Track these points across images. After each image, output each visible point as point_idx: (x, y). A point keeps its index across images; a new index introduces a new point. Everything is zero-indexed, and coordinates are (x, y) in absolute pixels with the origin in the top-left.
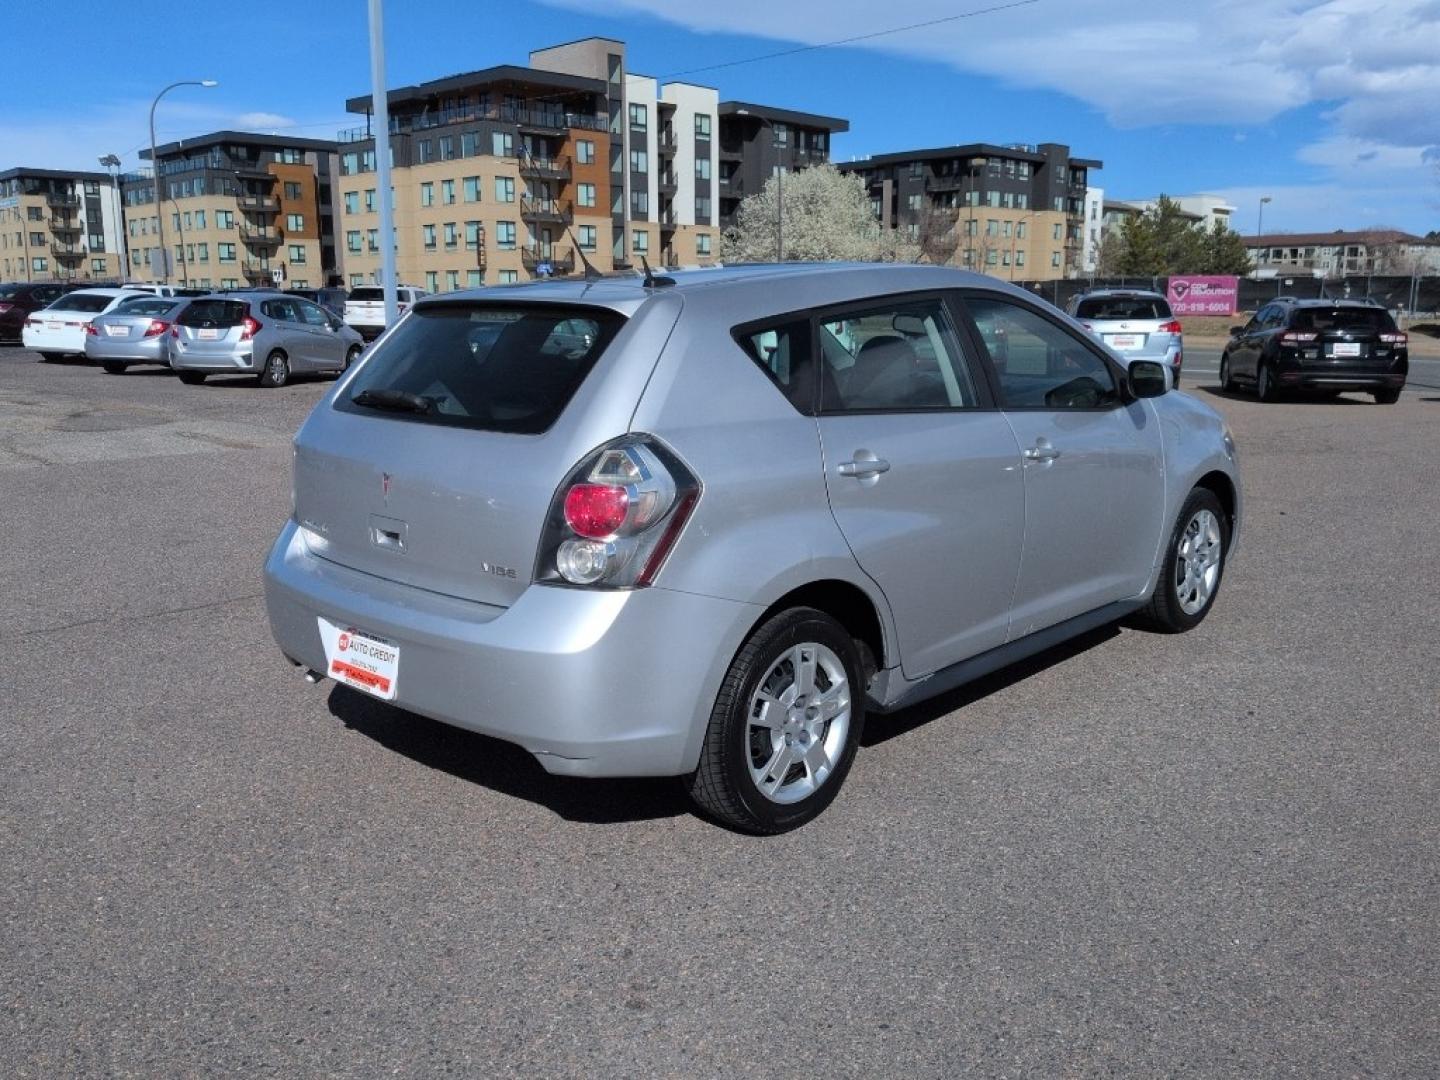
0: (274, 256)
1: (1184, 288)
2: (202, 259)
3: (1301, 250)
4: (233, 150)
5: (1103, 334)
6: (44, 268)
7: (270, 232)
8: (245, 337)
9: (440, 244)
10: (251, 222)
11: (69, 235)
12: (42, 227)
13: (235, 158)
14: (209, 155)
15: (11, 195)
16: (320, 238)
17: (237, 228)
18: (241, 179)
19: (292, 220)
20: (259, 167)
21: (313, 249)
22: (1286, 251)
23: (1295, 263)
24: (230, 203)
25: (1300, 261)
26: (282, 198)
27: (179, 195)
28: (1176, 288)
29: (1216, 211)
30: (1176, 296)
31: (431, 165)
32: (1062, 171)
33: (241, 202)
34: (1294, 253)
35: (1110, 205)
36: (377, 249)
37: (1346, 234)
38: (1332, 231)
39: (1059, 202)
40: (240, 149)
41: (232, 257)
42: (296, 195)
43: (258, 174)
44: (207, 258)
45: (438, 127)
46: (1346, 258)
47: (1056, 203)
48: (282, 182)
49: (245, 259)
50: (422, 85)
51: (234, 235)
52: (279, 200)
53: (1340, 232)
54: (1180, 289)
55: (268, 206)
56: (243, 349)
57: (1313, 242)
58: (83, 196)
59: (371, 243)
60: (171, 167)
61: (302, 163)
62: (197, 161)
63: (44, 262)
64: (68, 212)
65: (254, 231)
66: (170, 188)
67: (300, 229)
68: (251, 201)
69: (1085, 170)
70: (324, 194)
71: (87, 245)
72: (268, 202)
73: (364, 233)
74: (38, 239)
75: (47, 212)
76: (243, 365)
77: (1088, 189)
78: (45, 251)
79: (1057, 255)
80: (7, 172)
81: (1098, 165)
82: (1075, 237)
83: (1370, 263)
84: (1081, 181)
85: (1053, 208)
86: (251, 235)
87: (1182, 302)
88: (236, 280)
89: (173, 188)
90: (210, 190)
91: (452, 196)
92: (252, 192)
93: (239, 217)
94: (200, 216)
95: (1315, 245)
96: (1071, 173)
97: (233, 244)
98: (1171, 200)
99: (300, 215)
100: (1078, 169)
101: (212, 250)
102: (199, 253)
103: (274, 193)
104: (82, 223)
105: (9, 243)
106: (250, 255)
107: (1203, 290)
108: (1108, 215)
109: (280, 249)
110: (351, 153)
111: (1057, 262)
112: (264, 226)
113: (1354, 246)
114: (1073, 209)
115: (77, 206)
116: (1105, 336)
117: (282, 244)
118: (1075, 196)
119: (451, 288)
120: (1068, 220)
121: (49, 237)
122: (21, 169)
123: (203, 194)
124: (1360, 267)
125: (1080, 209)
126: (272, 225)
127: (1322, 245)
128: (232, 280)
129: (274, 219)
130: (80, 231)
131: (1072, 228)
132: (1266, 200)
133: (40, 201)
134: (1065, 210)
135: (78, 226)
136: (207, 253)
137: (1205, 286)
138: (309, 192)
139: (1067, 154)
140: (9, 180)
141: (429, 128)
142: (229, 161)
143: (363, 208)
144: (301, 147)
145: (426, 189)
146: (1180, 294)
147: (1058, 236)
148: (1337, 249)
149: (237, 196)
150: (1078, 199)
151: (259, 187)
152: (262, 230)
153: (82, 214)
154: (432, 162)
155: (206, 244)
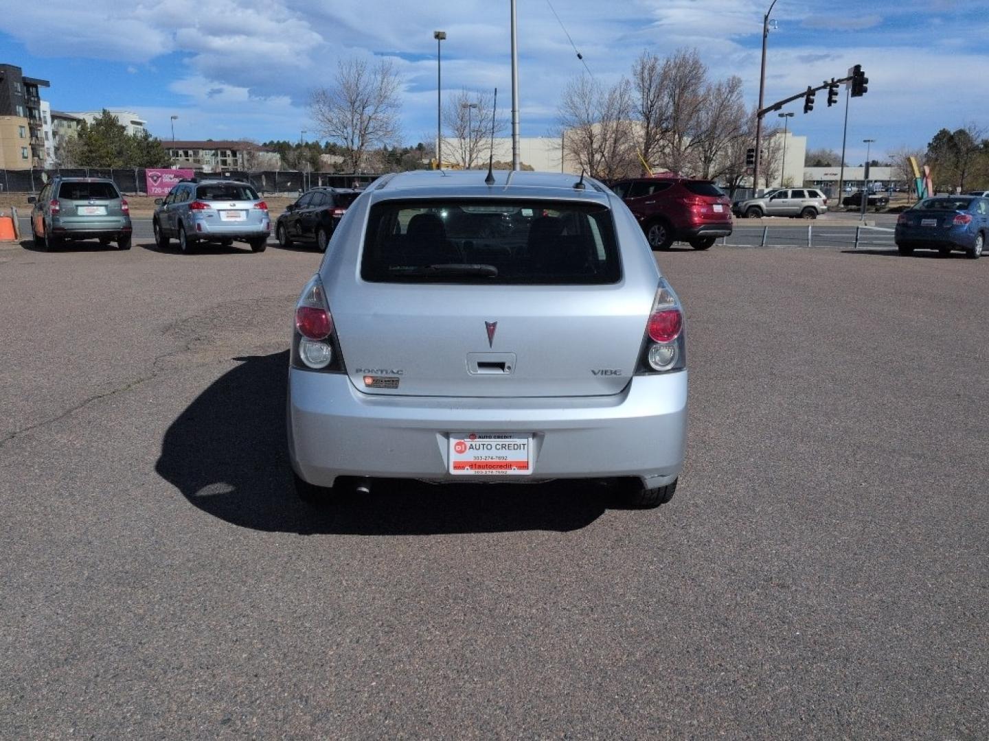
1: (158, 177)
3: (190, 152)
5: (219, 210)
22: (181, 152)
23: (188, 160)
25: (191, 159)
28: (152, 177)
29: (133, 122)
30: (154, 183)
32: (18, 86)
34: (186, 154)
35: (56, 114)
37: (215, 142)
38: (205, 140)
39: (20, 109)
46: (220, 158)
47: (18, 110)
53: (210, 141)
54: (155, 178)
57: (197, 147)
69: (37, 87)
77: (41, 102)
79: (25, 150)
81: (46, 84)
82: (37, 137)
83: (235, 162)
84: (34, 94)
85: (16, 114)
87: (157, 187)
95: (199, 148)
96: (25, 88)
98: (111, 114)
100: (31, 86)
107: (171, 179)
108: (56, 121)
111: (26, 155)
113: (224, 151)
114: (32, 116)
116: (221, 212)
118: (32, 106)
120: (29, 124)
124: (229, 164)
125: (37, 116)
127: (203, 149)
131: (33, 130)
132: (175, 118)
134: (25, 116)
137: (172, 176)
139: (21, 74)
146: (155, 181)
147: (24, 135)
148: (213, 152)
150: (35, 109)
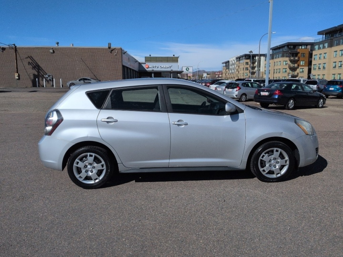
0: (296, 71)
2: (279, 72)
4: (290, 46)
6: (247, 75)
7: (296, 65)
8: (237, 91)
9: (337, 67)
10: (291, 63)
11: (253, 68)
12: (248, 66)
13: (290, 49)
14: (284, 48)
15: (243, 60)
16: (308, 66)
17: (288, 65)
18: (290, 53)
19: (302, 62)
20: (295, 50)
21: (306, 69)
24: (287, 59)
26: (300, 57)
27: (276, 58)
31: (337, 46)
33: (290, 59)
36: (320, 68)
40: (291, 46)
41: (286, 72)
42: (304, 56)
43: (295, 52)
44: (280, 72)
45: (341, 36)
48: (300, 54)
49: (289, 72)
50: (338, 26)
51: (287, 67)
52: (299, 58)
55: (296, 59)
56: (236, 93)
58: (257, 59)
59: (319, 67)
60: (275, 52)
61: (306, 48)
62: (281, 50)
63: (247, 74)
64: (253, 63)
65: (292, 65)
66: (274, 56)
67: (304, 64)
68: (292, 58)
70: (311, 55)
71: (257, 70)
72: (296, 58)
73: (317, 65)
74: (247, 69)
75: (249, 63)
76: (235, 97)
78: (248, 71)
80: (243, 55)
86: (291, 66)
88: (286, 77)
89: (275, 56)
90: (283, 56)
91: (342, 54)
92: (293, 56)
93: (289, 62)
94: (280, 62)
97: (286, 69)
99: (304, 61)
101: (281, 70)
102: (278, 71)
103: (298, 56)
104: (256, 65)
105: (241, 70)
106: (290, 71)
109: (298, 69)
110: (317, 45)
112: (295, 64)
115: (256, 61)
117: (298, 68)
119: (339, 78)
121: (249, 68)
122: (245, 54)
123: (281, 57)
126: (297, 63)
128: (285, 77)
129: (297, 62)
130: (256, 67)
133: (248, 61)
135: (255, 66)
136: (280, 71)
138: (307, 55)
140: (243, 57)
141: (338, 37)
142: (288, 49)
143: (318, 58)
144: (306, 44)
145: (335, 53)
149: (289, 57)
151: (294, 55)
152: (294, 65)
153: (256, 63)
154: (338, 45)
155: (280, 69)
